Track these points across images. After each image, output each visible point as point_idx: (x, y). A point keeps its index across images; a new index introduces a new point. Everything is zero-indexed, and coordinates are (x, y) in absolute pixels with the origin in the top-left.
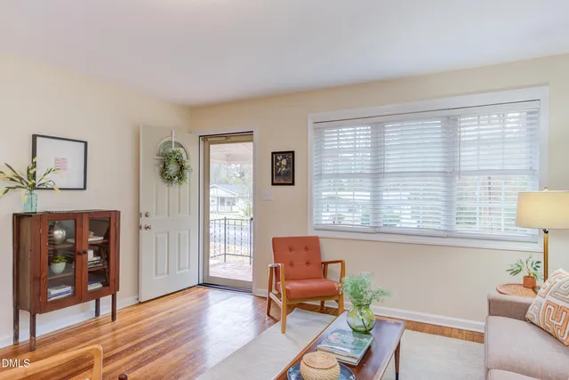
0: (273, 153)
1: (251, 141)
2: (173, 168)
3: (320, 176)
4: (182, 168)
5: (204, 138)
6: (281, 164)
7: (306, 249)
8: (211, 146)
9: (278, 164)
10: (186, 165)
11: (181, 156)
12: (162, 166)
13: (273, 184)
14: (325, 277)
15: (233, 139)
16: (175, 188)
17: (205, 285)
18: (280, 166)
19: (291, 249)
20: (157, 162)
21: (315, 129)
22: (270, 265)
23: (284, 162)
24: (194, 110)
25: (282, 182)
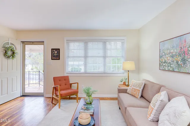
0: (52, 49)
1: (44, 44)
2: (10, 53)
3: (69, 57)
4: (13, 53)
5: (23, 42)
6: (55, 53)
7: (65, 80)
8: (26, 45)
9: (54, 53)
10: (16, 52)
11: (13, 48)
12: (4, 52)
13: (52, 59)
14: (71, 88)
15: (35, 43)
16: (10, 60)
17: (23, 96)
18: (54, 54)
19: (60, 81)
20: (2, 50)
21: (67, 42)
22: (53, 87)
23: (56, 52)
24: (18, 32)
25: (55, 58)
